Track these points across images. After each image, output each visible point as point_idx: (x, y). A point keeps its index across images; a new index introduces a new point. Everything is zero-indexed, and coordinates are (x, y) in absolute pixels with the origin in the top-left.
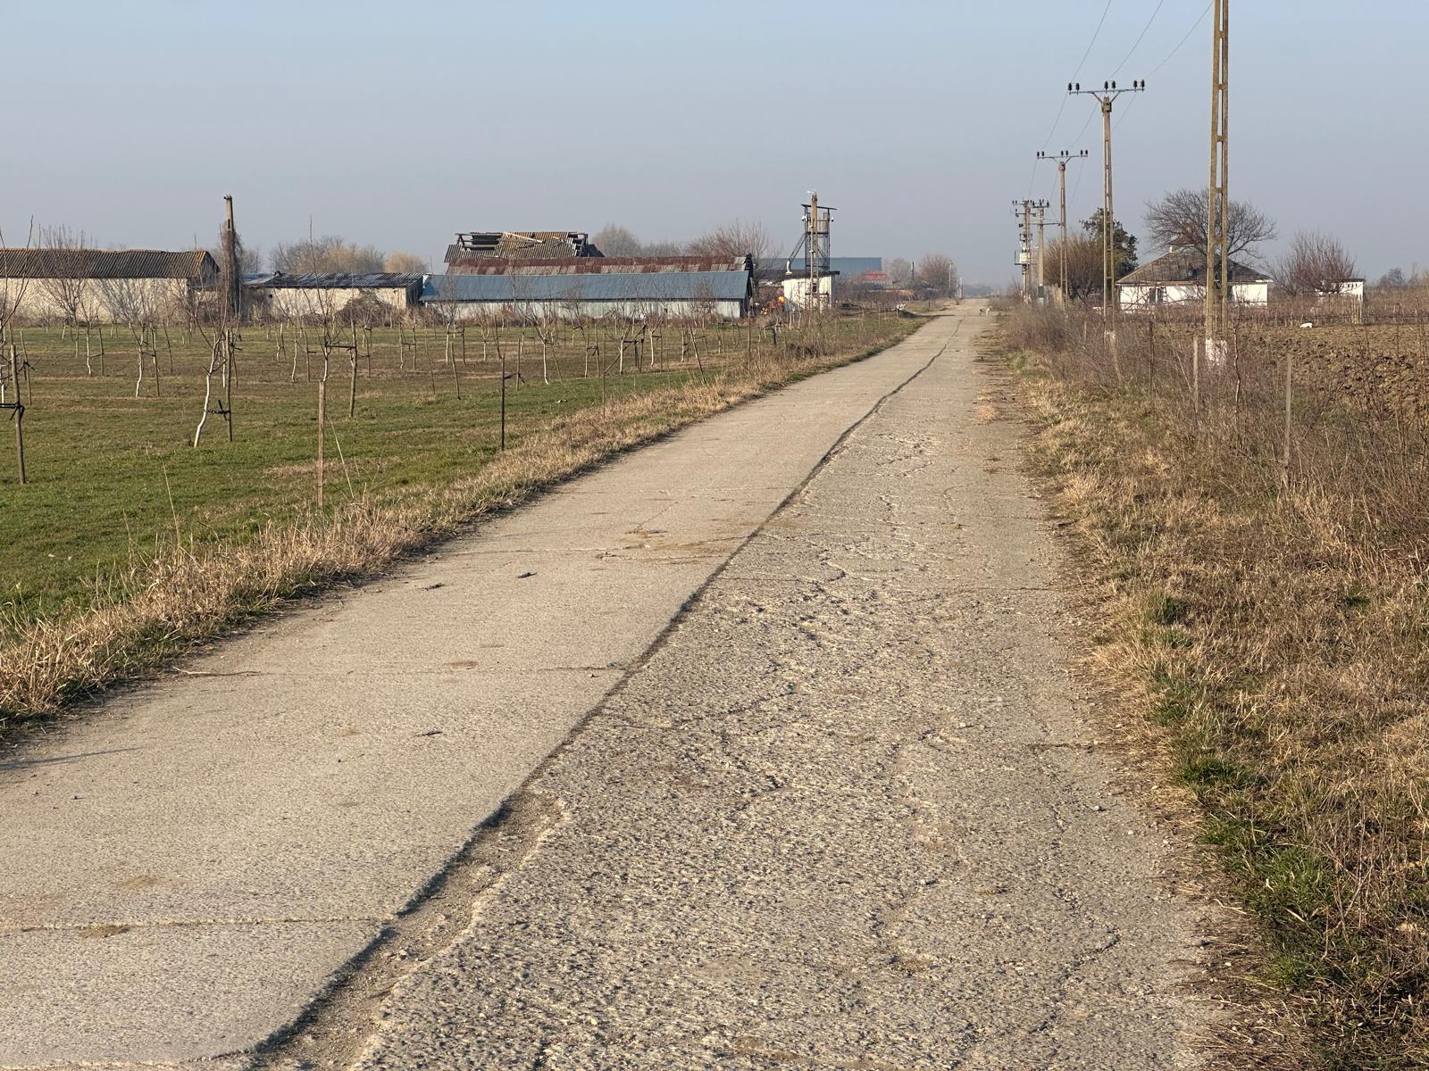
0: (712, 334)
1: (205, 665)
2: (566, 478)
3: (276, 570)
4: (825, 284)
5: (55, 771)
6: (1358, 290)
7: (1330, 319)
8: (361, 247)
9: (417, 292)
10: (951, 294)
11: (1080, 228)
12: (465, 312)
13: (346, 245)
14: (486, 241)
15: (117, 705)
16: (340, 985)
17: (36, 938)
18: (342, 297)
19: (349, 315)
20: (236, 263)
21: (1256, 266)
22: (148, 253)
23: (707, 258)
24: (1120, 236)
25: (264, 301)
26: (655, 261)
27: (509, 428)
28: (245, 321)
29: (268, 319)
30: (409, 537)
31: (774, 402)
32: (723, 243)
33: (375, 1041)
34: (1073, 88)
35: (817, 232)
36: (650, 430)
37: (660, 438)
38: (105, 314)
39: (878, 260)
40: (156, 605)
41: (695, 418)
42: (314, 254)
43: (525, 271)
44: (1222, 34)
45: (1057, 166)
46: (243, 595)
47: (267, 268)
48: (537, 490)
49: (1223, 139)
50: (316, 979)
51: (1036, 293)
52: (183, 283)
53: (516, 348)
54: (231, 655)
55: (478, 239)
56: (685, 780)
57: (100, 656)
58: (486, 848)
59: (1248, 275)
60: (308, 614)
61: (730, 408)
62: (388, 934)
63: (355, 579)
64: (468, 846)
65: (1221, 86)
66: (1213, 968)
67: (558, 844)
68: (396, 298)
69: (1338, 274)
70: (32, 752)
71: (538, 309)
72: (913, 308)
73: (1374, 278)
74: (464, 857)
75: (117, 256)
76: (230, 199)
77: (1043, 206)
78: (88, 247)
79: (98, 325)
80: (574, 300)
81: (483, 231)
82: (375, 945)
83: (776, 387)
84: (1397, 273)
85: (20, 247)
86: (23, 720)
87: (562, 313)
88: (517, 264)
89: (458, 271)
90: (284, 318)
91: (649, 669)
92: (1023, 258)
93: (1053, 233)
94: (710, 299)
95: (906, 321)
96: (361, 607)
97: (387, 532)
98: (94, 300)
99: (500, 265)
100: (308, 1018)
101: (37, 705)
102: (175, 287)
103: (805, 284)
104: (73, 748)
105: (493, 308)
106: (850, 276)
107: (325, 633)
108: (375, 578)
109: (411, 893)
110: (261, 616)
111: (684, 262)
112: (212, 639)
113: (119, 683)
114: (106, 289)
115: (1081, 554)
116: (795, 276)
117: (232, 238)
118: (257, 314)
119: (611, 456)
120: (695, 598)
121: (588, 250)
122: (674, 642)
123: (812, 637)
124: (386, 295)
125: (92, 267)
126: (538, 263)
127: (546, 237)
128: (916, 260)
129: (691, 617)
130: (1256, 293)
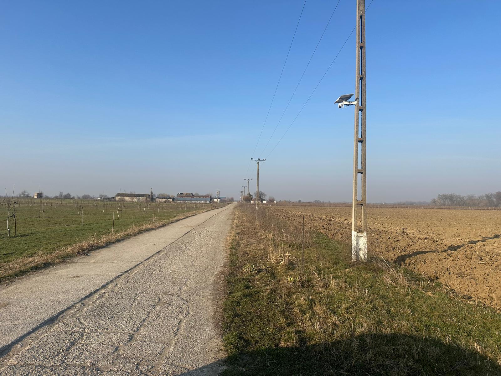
0: (205, 205)
1: (133, 238)
2: (181, 219)
3: (144, 228)
4: (219, 200)
5: (113, 248)
6: (276, 202)
7: (272, 205)
8: (168, 194)
9: (173, 199)
10: (233, 201)
11: (247, 195)
12: (178, 202)
13: (166, 194)
14: (181, 194)
15: (122, 242)
16: (135, 267)
17: (105, 263)
18: (164, 200)
19: (165, 202)
20: (152, 195)
21: (265, 199)
22: (142, 194)
23: (206, 197)
24: (251, 195)
25: (155, 200)
26: (200, 197)
27: (178, 214)
28: (153, 202)
29: (156, 202)
30: (161, 225)
31: (209, 212)
32: (208, 195)
33: (136, 272)
34: (245, 179)
35: (218, 194)
36: (193, 215)
37: (194, 215)
38: (136, 201)
39: (226, 197)
40: (130, 231)
41: (199, 213)
42: (162, 195)
43: (186, 197)
44: (258, 175)
45: (244, 188)
46: (140, 231)
47: (156, 196)
48: (178, 220)
49: (258, 185)
50: (132, 266)
51: (242, 201)
52: (146, 198)
53: (183, 206)
54: (136, 237)
55: (180, 194)
56: (179, 249)
57: (121, 237)
58: (156, 255)
59: (265, 200)
60: (147, 233)
61: (203, 212)
62: (142, 263)
63: (153, 229)
64: (154, 255)
65: (258, 180)
66: (223, 265)
67: (163, 255)
68: (171, 200)
69: (274, 200)
70: (111, 246)
71: (187, 202)
72: (228, 202)
73: (278, 201)
74: (153, 256)
75: (138, 194)
76: (152, 188)
77: (243, 192)
78: (135, 193)
79: (136, 202)
80: (191, 201)
81: (181, 193)
82: (140, 263)
83: (209, 210)
84: (281, 200)
85: (123, 193)
86: (111, 243)
87: (190, 202)
88: (185, 197)
89: (178, 197)
90: (157, 202)
91: (181, 239)
92: (241, 197)
93: (244, 195)
94: (206, 201)
95: (228, 204)
96: (153, 232)
97: (158, 225)
98: (135, 199)
99: (183, 197)
100: (130, 270)
101: (113, 241)
102: (145, 198)
103: (217, 200)
104: (116, 246)
105: (181, 201)
106: (222, 199)
107: (148, 235)
108: (156, 229)
109: (145, 259)
110: (141, 233)
111: (203, 197)
112: (135, 235)
113: (123, 239)
114: (137, 198)
115: (232, 228)
116: (216, 199)
117: (152, 193)
118: (154, 201)
119: (187, 217)
120: (189, 231)
121: (193, 195)
122: (185, 236)
123: (200, 235)
124: (169, 199)
125: (135, 196)
126: (187, 196)
127: (188, 194)
128: (230, 198)
129: (188, 233)
130: (265, 202)
